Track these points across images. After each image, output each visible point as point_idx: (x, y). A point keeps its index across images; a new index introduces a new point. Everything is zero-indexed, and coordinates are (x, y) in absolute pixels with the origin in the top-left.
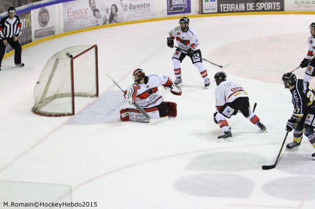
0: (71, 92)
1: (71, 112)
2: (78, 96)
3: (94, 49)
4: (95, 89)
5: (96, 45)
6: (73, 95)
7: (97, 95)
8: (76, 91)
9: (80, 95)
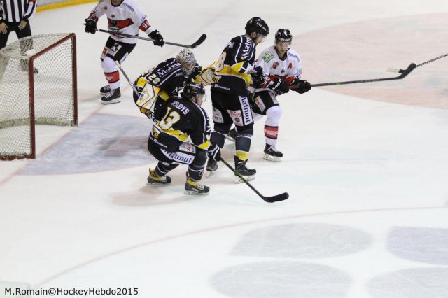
0: (28, 116)
1: (29, 152)
2: (40, 123)
3: (69, 41)
4: (71, 111)
5: (73, 34)
6: (33, 122)
7: (75, 121)
8: (37, 115)
9: (45, 122)
